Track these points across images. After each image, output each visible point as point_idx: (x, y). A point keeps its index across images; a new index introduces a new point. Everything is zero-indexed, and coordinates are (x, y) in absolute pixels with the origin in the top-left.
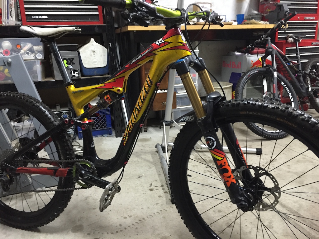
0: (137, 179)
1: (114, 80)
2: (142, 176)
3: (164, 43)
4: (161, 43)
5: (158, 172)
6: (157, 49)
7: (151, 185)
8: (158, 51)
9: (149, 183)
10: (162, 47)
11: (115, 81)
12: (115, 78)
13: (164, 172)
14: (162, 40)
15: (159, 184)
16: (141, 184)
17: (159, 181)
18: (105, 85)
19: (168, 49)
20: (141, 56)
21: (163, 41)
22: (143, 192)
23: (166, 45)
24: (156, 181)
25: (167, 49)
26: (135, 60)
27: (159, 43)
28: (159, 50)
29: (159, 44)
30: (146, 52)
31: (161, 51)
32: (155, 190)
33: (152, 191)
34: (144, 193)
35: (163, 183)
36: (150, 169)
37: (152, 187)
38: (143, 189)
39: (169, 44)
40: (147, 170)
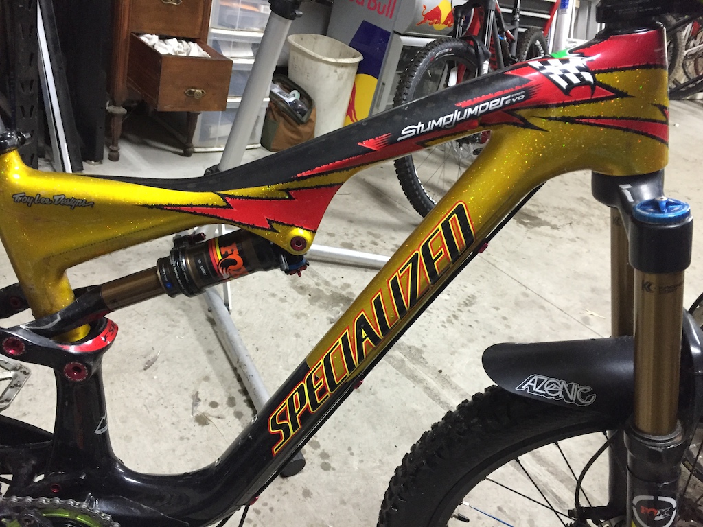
0: (140, 371)
1: (287, 191)
2: (155, 359)
3: (589, 89)
4: (576, 81)
5: (202, 339)
6: (546, 107)
7: (196, 400)
8: (549, 119)
9: (186, 389)
10: (575, 103)
11: (291, 198)
12: (295, 184)
13: (220, 342)
14: (586, 69)
15: (220, 396)
16: (162, 395)
17: (213, 377)
18: (228, 206)
19: (598, 122)
20: (455, 116)
21: (588, 77)
22: (177, 435)
23: (596, 100)
24: (207, 379)
25: (592, 121)
26: (421, 125)
27: (567, 80)
28: (555, 112)
29: (564, 84)
30: (491, 105)
31: (564, 119)
32: (215, 420)
33: (205, 427)
34: (182, 438)
35: (229, 388)
36: (174, 326)
37: (203, 408)
38: (175, 419)
39: (611, 98)
40: (164, 331)
